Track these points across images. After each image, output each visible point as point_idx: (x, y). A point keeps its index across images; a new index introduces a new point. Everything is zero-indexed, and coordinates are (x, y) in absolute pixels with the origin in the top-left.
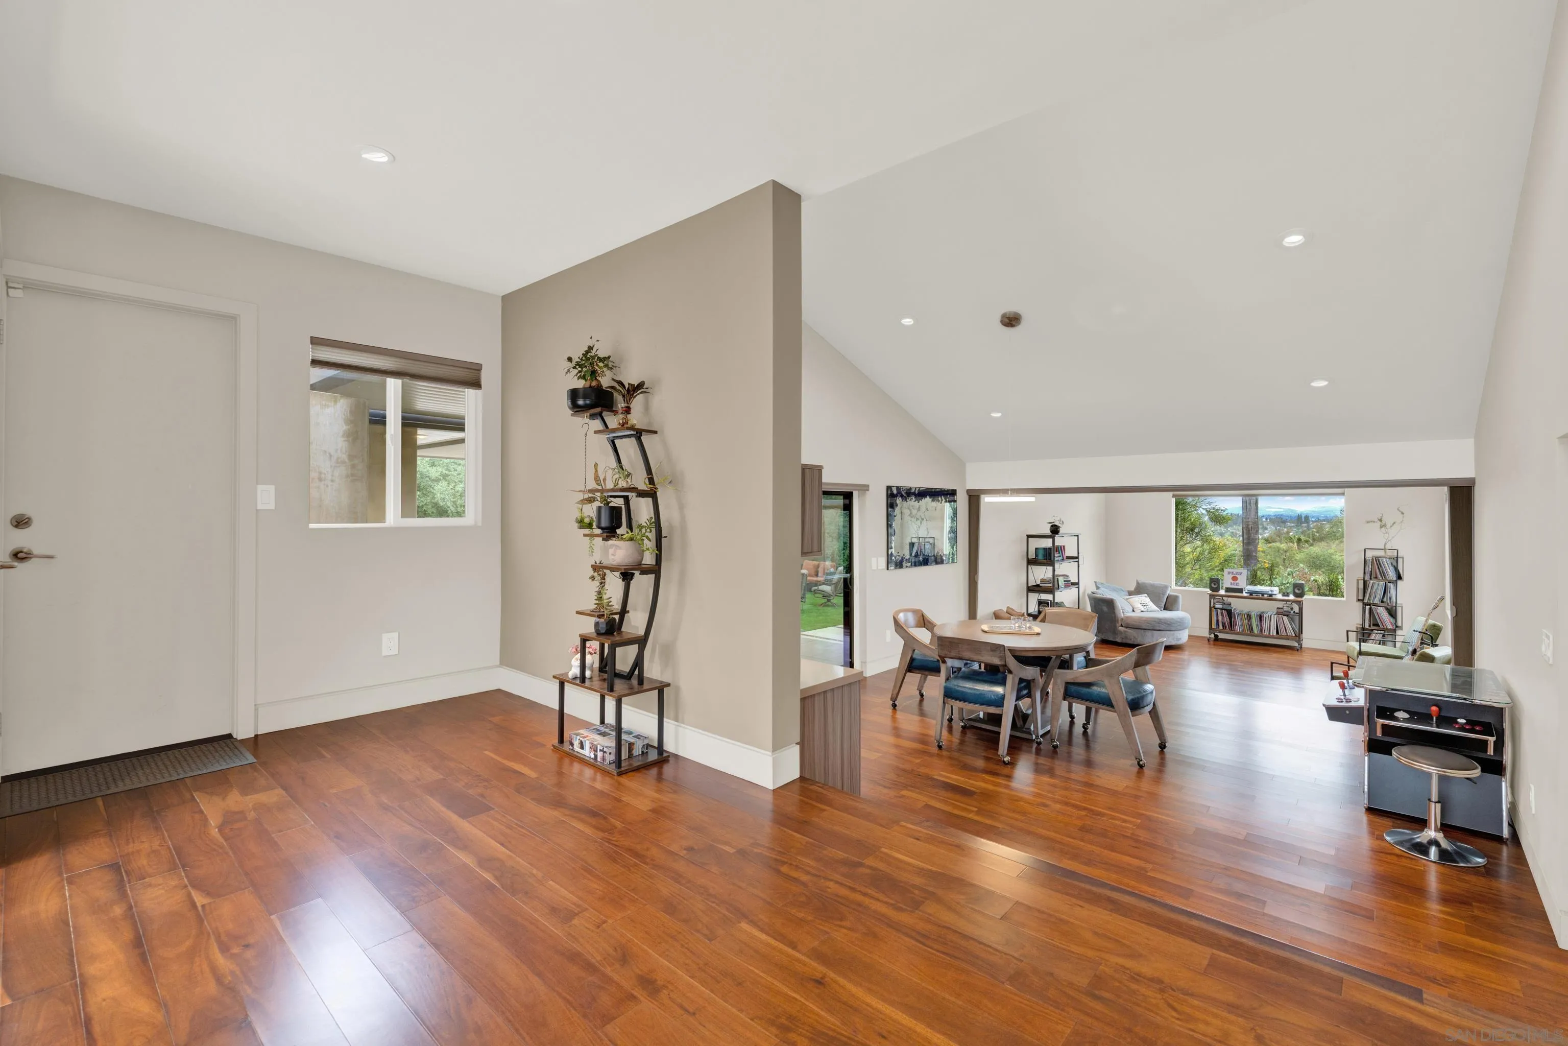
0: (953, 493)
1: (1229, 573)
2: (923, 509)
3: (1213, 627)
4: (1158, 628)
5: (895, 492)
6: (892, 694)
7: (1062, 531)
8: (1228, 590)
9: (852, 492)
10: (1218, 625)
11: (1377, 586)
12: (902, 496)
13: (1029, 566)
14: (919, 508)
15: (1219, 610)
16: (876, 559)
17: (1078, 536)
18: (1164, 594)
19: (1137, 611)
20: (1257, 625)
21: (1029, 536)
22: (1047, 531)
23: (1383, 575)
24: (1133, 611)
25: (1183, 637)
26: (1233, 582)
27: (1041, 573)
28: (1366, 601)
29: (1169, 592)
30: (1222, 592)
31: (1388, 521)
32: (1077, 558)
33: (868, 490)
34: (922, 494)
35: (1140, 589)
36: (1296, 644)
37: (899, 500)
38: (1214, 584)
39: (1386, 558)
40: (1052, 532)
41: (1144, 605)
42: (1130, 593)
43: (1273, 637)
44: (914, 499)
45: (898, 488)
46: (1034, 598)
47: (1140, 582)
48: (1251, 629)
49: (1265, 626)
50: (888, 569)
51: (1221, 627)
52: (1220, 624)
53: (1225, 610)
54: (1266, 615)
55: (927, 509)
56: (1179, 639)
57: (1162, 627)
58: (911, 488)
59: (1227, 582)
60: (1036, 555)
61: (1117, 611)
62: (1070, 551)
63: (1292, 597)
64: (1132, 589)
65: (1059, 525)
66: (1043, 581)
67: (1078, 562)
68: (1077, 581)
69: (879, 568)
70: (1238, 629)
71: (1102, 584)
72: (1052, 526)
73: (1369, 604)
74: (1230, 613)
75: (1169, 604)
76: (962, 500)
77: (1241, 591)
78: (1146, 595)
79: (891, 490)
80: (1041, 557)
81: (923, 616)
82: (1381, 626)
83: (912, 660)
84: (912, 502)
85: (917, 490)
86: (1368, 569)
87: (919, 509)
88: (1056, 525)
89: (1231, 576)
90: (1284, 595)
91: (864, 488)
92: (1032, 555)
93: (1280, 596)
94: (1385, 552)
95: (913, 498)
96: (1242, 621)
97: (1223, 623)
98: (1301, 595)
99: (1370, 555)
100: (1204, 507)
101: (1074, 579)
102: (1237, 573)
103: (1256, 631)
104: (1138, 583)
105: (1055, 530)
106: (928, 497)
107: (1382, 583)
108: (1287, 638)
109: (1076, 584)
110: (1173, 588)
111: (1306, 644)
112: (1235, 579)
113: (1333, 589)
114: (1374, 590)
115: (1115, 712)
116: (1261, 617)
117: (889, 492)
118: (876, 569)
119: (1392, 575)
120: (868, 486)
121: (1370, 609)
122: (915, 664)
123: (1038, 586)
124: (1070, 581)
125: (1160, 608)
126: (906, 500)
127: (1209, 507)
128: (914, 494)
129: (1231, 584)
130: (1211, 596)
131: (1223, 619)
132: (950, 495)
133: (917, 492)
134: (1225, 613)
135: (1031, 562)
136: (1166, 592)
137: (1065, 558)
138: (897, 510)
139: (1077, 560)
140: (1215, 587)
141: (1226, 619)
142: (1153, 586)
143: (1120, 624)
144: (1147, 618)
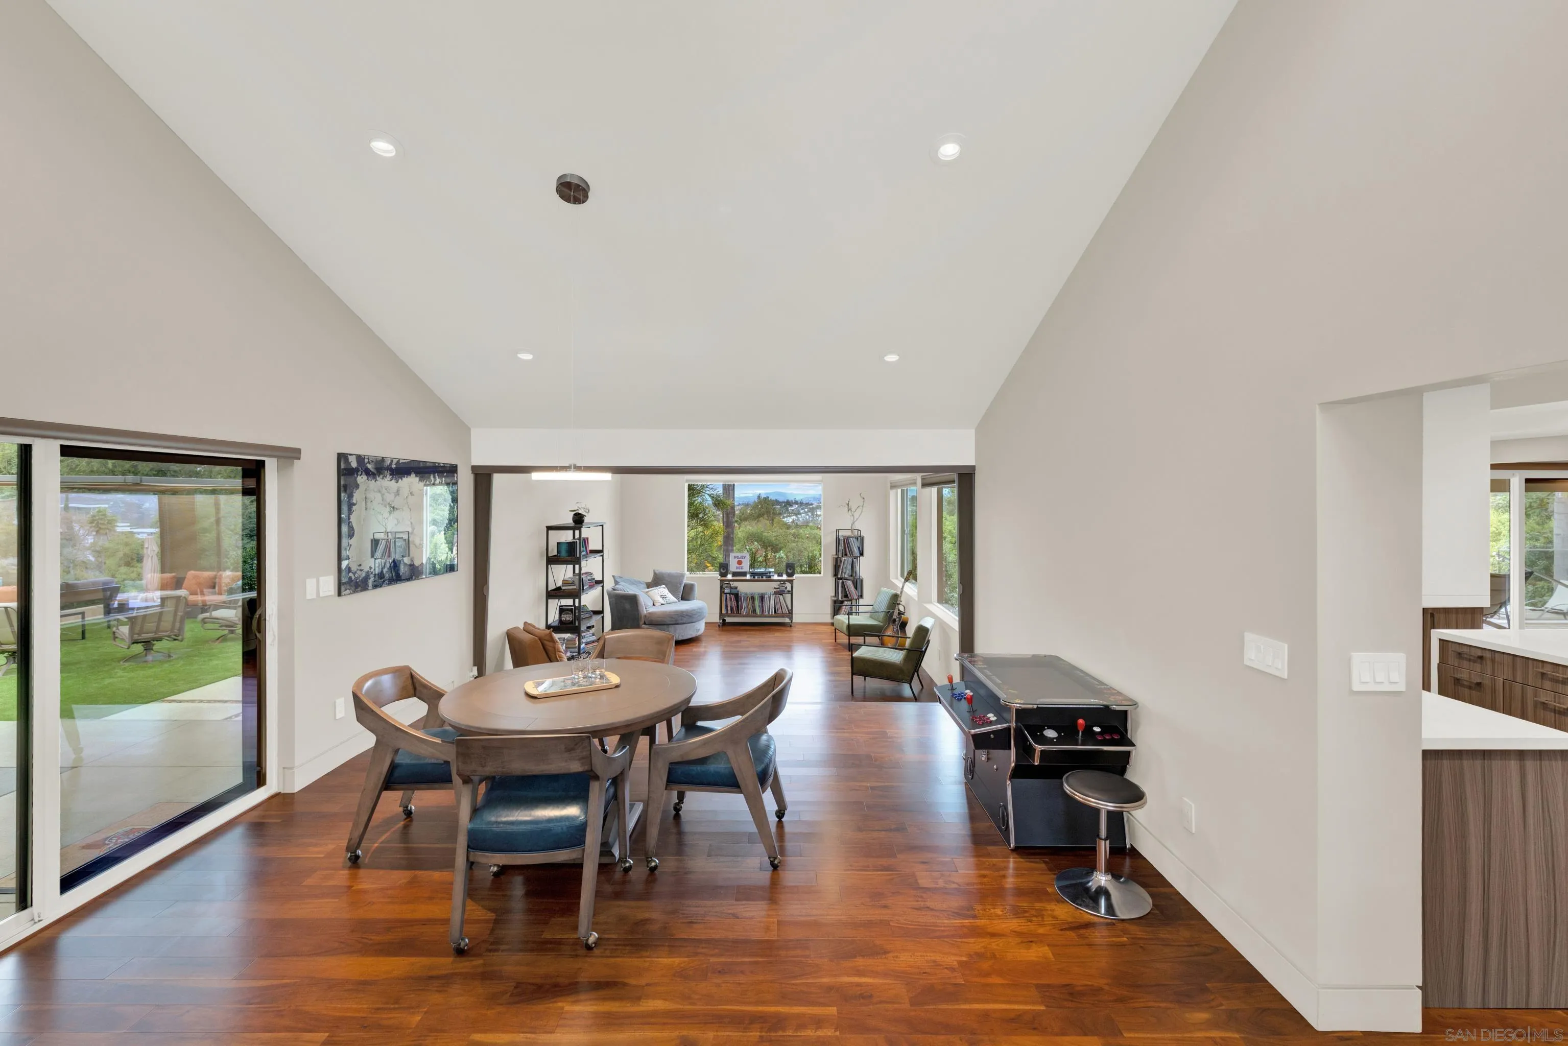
0: (451, 470)
1: (735, 557)
2: (405, 492)
3: (723, 612)
4: (680, 622)
5: (354, 464)
6: (350, 840)
7: (586, 520)
8: (734, 574)
9: (263, 462)
10: (727, 610)
11: (847, 561)
12: (368, 473)
13: (549, 566)
14: (398, 491)
15: (728, 595)
16: (314, 580)
17: (602, 526)
18: (681, 584)
19: (657, 604)
20: (759, 607)
21: (549, 528)
22: (569, 520)
23: (851, 552)
24: (654, 605)
25: (700, 628)
26: (738, 566)
27: (562, 573)
28: (839, 576)
29: (685, 581)
30: (730, 577)
31: (853, 506)
32: (601, 551)
33: (299, 458)
34: (402, 470)
35: (657, 580)
36: (787, 620)
37: (361, 479)
38: (723, 569)
39: (853, 537)
40: (575, 521)
41: (663, 597)
42: (649, 586)
43: (772, 616)
44: (389, 477)
45: (360, 458)
46: (554, 604)
47: (657, 572)
48: (754, 611)
49: (766, 608)
50: (339, 594)
51: (729, 612)
52: (729, 608)
53: (732, 594)
54: (766, 596)
55: (412, 494)
56: (698, 630)
57: (685, 620)
58: (383, 460)
59: (733, 567)
60: (558, 552)
61: (640, 608)
62: (594, 545)
63: (785, 577)
64: (650, 580)
65: (584, 513)
66: (565, 583)
67: (603, 556)
68: (601, 579)
69: (322, 594)
70: (744, 612)
71: (620, 577)
72: (575, 515)
73: (841, 579)
74: (737, 596)
75: (686, 593)
76: (465, 481)
77: (744, 574)
78: (664, 586)
79: (347, 460)
80: (564, 554)
81: (412, 676)
82: (850, 598)
83: (393, 767)
84: (386, 483)
85: (395, 461)
86: (841, 548)
87: (398, 493)
88: (579, 514)
89: (737, 560)
90: (779, 576)
91: (289, 455)
92: (553, 552)
93: (776, 577)
94: (852, 532)
95: (387, 473)
96: (747, 604)
97: (731, 607)
98: (791, 575)
99: (841, 533)
100: (708, 492)
101: (598, 577)
102: (742, 557)
103: (758, 612)
104: (655, 574)
105: (579, 520)
106: (413, 475)
107: (850, 559)
108: (783, 616)
109: (600, 582)
110: (689, 578)
111: (796, 619)
112: (740, 563)
113: (812, 568)
114: (845, 566)
115: (741, 792)
116: (762, 598)
117: (343, 466)
118: (314, 596)
119: (856, 552)
120: (298, 451)
121: (843, 584)
122: (397, 773)
123: (559, 589)
124: (594, 579)
125: (678, 599)
126: (375, 478)
127: (712, 492)
128: (389, 468)
129: (737, 568)
130: (722, 581)
131: (731, 604)
132: (448, 471)
133: (394, 466)
134: (732, 597)
135: (552, 560)
136: (682, 581)
137: (588, 552)
138: (357, 496)
139: (602, 554)
140: (724, 572)
141: (734, 603)
142: (670, 575)
143: (643, 622)
144: (670, 612)
